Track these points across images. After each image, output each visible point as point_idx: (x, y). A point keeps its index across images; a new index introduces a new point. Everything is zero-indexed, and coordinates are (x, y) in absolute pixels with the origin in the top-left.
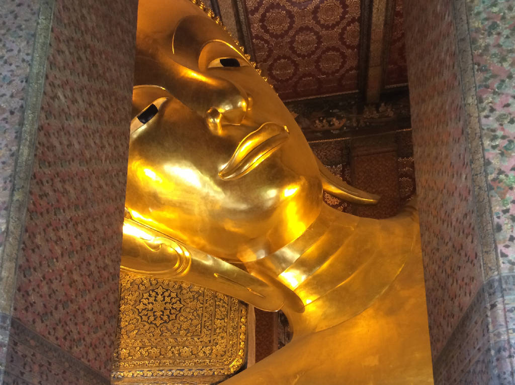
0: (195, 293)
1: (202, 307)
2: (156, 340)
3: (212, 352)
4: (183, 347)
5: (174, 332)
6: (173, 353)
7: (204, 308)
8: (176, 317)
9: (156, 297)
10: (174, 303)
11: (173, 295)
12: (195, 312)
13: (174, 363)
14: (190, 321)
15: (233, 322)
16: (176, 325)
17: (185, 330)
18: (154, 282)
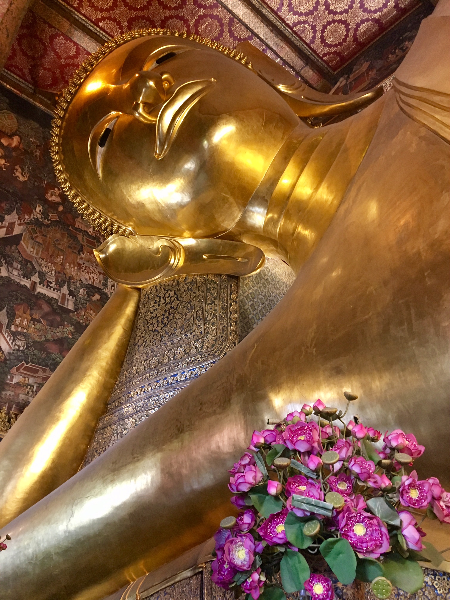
0: (189, 284)
1: (195, 297)
2: (157, 347)
3: (203, 345)
4: (177, 349)
5: (171, 334)
6: (169, 357)
7: (197, 297)
8: (173, 317)
9: (159, 302)
10: (172, 302)
11: (172, 293)
12: (189, 305)
13: (169, 369)
14: (185, 316)
15: (223, 302)
16: (173, 326)
17: (180, 328)
18: (158, 288)
